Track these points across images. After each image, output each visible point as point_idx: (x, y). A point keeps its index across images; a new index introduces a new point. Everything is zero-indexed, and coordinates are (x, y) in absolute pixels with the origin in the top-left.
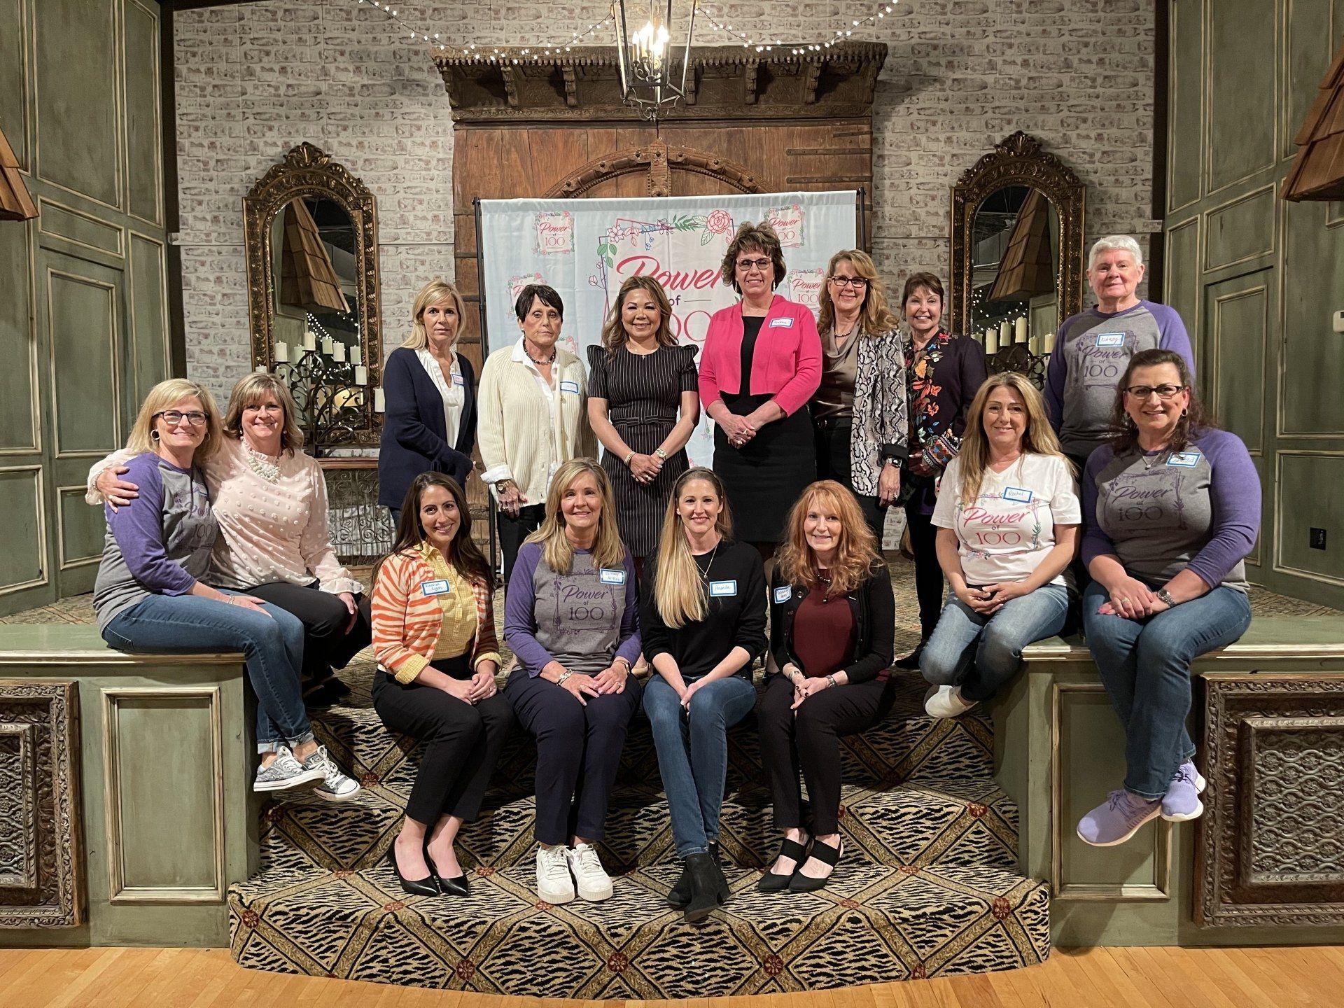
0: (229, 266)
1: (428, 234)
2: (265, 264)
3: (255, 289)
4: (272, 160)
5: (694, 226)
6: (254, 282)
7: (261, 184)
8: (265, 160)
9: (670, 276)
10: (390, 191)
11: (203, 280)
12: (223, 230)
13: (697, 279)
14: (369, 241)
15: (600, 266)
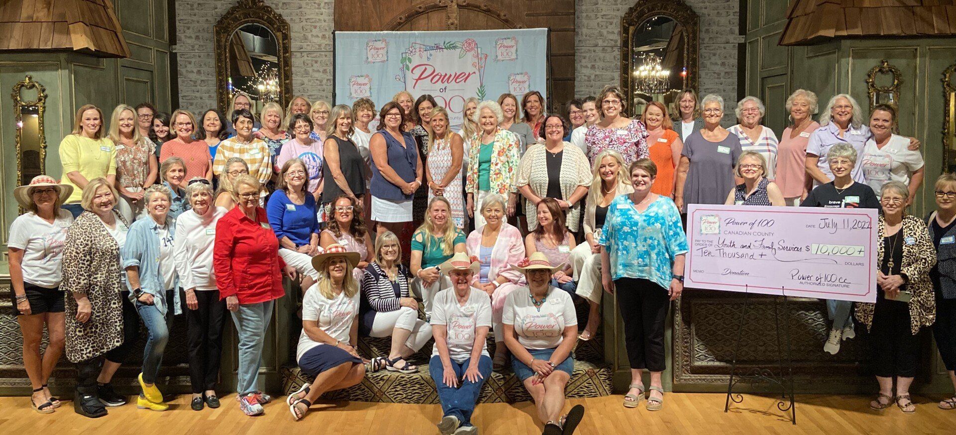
0: (205, 64)
1: (320, 45)
2: (226, 63)
3: (220, 78)
4: (230, 4)
5: (455, 47)
6: (220, 73)
7: (224, 18)
8: (226, 4)
9: (441, 76)
10: (298, 21)
11: (190, 72)
12: (202, 43)
13: (457, 77)
14: (286, 49)
15: (402, 69)
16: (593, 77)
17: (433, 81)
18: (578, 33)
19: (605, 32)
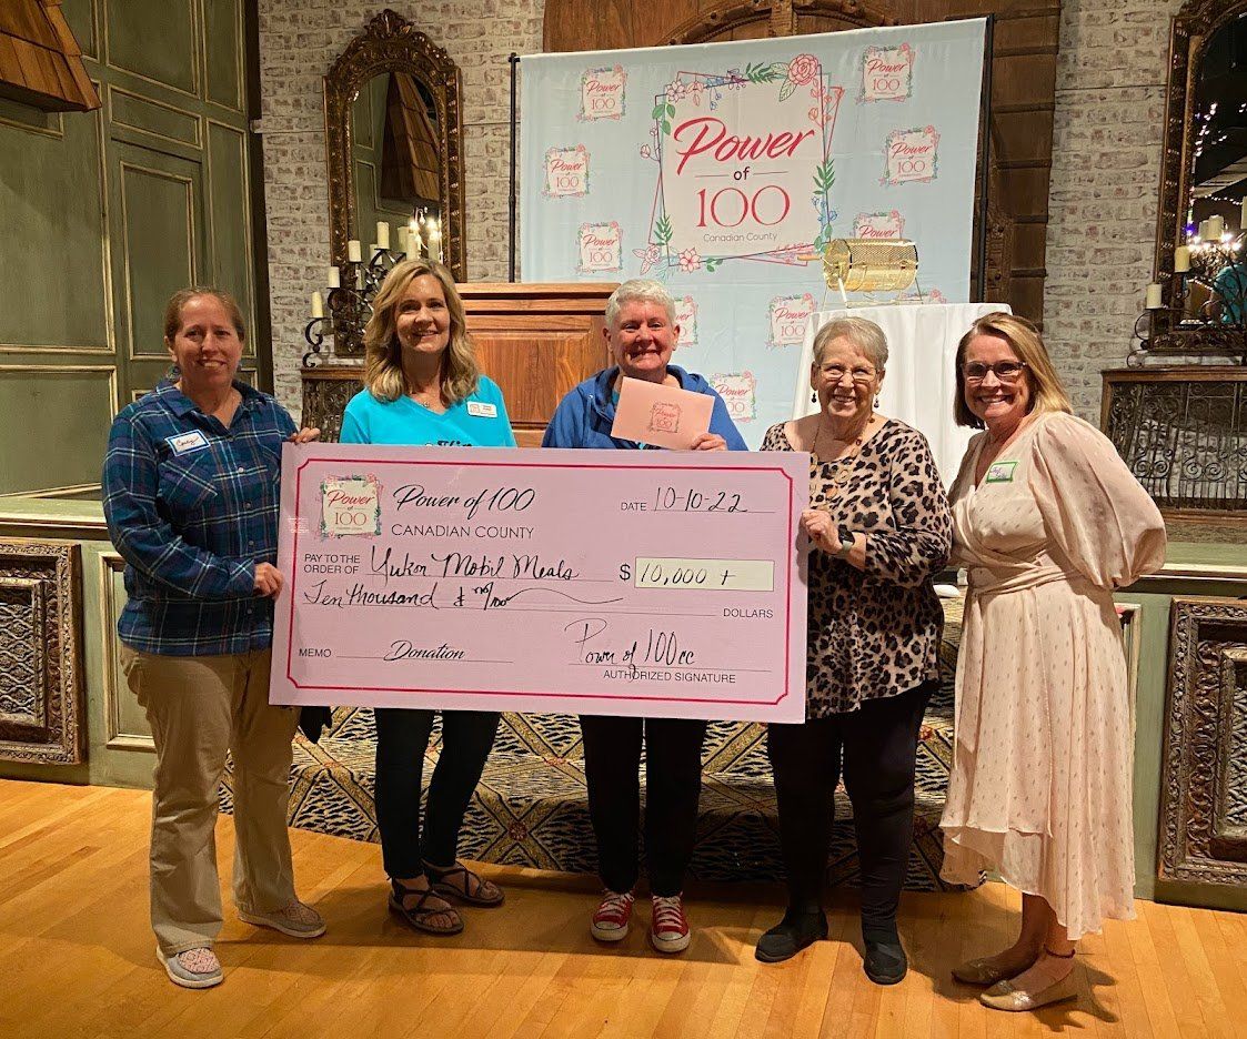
0: (310, 156)
2: (345, 152)
3: (335, 180)
5: (770, 76)
6: (333, 172)
7: (342, 60)
9: (738, 143)
11: (285, 172)
12: (304, 115)
13: (771, 147)
15: (655, 132)
16: (1095, 158)
17: (721, 155)
18: (1065, 57)
19: (1130, 53)
